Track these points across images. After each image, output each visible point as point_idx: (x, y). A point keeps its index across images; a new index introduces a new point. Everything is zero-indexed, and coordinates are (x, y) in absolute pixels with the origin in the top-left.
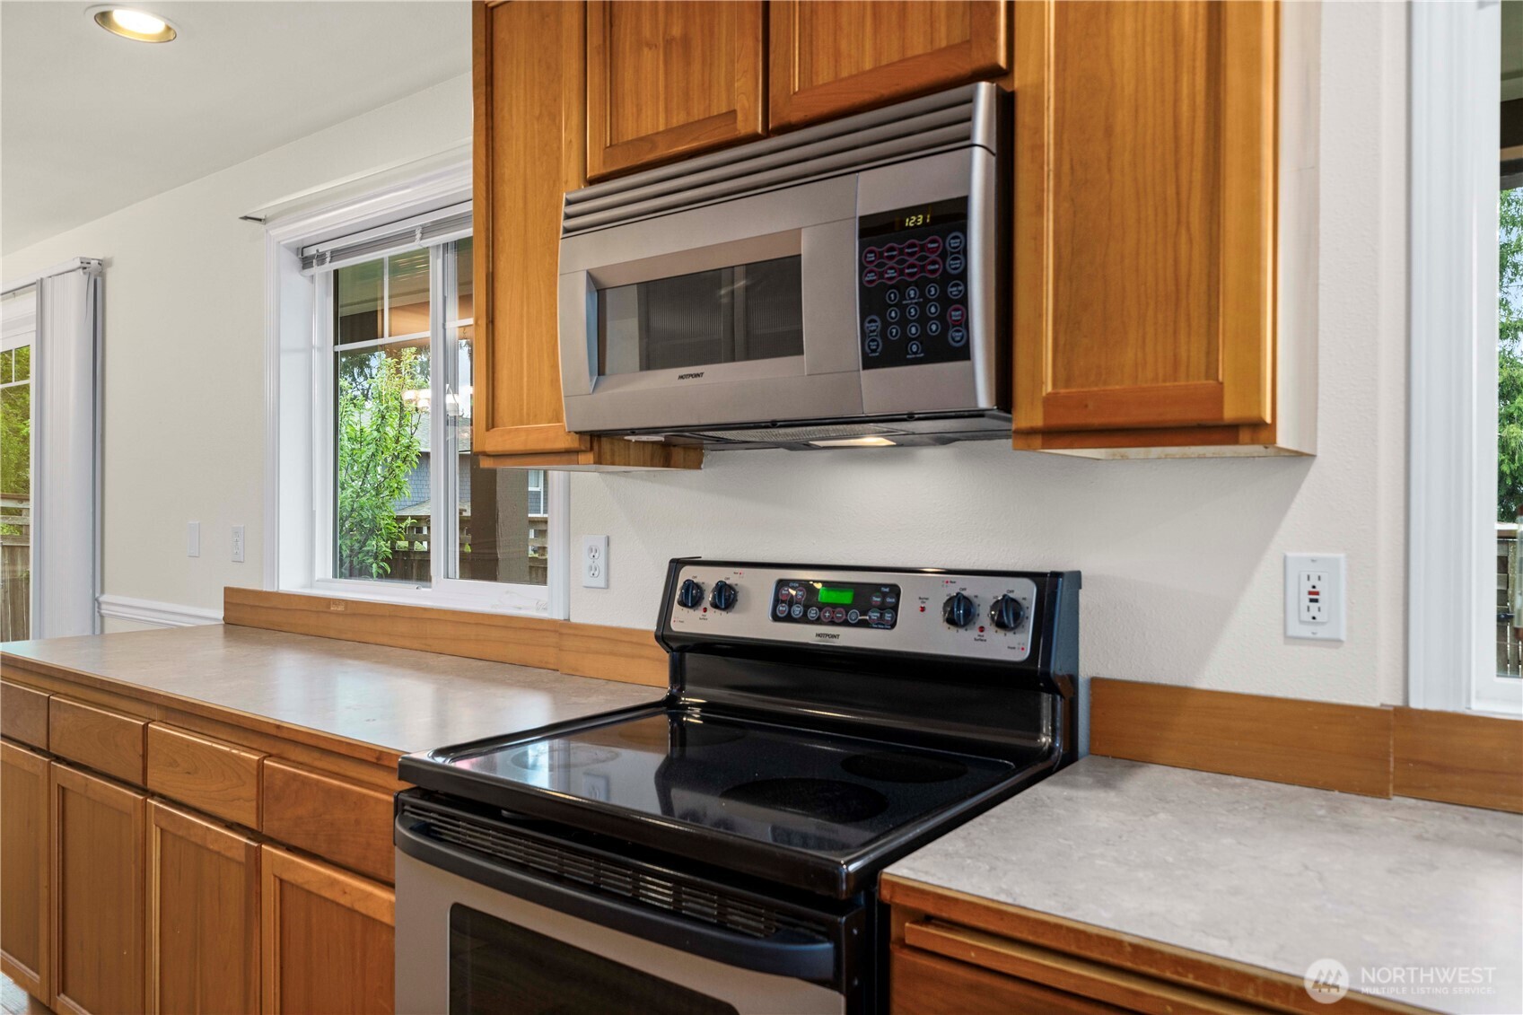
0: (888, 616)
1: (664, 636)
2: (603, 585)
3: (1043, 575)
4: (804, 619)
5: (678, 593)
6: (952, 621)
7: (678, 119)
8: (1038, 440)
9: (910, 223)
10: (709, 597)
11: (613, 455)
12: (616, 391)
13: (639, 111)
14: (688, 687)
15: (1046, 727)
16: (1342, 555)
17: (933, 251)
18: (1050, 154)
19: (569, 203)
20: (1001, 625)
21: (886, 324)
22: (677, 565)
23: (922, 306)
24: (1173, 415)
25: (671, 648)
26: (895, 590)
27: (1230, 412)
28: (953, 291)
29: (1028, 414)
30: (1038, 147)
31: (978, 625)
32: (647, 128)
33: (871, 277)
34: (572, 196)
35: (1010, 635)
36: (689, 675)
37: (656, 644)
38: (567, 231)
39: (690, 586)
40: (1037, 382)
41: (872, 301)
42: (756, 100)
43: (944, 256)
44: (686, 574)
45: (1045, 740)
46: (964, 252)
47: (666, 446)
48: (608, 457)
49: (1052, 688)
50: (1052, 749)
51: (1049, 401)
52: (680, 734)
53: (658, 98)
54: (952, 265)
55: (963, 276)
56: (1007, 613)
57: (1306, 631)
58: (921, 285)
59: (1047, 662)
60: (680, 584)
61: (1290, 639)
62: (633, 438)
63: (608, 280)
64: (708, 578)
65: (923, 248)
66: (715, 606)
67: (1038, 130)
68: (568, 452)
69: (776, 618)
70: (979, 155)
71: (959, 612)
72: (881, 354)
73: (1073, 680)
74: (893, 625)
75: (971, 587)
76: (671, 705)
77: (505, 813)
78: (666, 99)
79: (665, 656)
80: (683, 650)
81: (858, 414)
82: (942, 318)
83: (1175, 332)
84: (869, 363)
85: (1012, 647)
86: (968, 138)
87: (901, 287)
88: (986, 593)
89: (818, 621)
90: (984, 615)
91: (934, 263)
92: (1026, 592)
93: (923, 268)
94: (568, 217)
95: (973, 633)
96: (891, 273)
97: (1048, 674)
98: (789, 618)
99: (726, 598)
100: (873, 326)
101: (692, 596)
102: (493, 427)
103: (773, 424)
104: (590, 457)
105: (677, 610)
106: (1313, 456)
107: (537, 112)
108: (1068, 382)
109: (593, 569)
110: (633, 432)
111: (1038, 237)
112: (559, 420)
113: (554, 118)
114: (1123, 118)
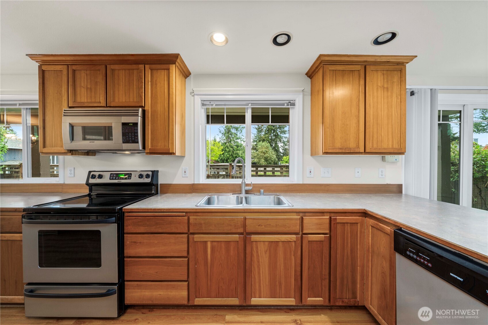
0: (130, 178)
1: (87, 184)
2: (73, 176)
3: (153, 171)
4: (115, 179)
5: (90, 176)
6: (139, 177)
7: (89, 101)
8: (149, 154)
9: (130, 124)
10: (97, 177)
11: (75, 153)
12: (76, 143)
13: (81, 98)
14: (93, 192)
15: (153, 190)
16: (188, 167)
17: (133, 129)
18: (150, 119)
19: (65, 110)
20: (146, 178)
21: (126, 138)
22: (90, 172)
23: (132, 136)
24: (164, 152)
25: (89, 186)
26: (131, 174)
27: (170, 152)
28: (136, 134)
29: (147, 151)
30: (148, 118)
31: (144, 178)
32: (83, 101)
33: (124, 131)
34: (65, 109)
35: (148, 179)
36: (93, 190)
37: (86, 185)
38: (64, 115)
39: (93, 175)
40: (148, 146)
41: (124, 134)
42: (105, 101)
43: (135, 130)
44: (92, 173)
45: (153, 192)
46: (137, 130)
47: (87, 152)
48: (74, 153)
49: (154, 185)
50: (154, 193)
51: (150, 149)
52: (91, 199)
53: (85, 96)
54: (136, 131)
55: (137, 133)
56: (148, 176)
57: (184, 176)
58: (131, 133)
59: (153, 182)
60: (91, 175)
61: (183, 177)
62: (80, 151)
63: (74, 125)
64: (97, 174)
65: (132, 128)
66: (98, 178)
67: (148, 115)
68: (65, 153)
69: (110, 179)
70: (140, 118)
71: (141, 176)
72: (125, 141)
73: (158, 184)
74: (131, 179)
75: (142, 173)
76: (89, 195)
77: (52, 213)
78: (87, 97)
79: (88, 187)
80: (92, 186)
81: (122, 149)
82: (134, 138)
83: (165, 142)
84: (123, 143)
85: (148, 180)
86: (138, 115)
87: (128, 133)
88: (145, 174)
89: (118, 179)
90: (144, 177)
91: (133, 130)
92: (150, 173)
93: (131, 131)
94: (64, 113)
95: (143, 179)
96: (127, 131)
97: (153, 183)
98: (113, 179)
99: (100, 177)
100: (124, 138)
101: (93, 177)
102: (45, 148)
103: (108, 150)
104: (70, 154)
105: (90, 179)
106: (185, 156)
107: (56, 92)
108: (152, 147)
109: (71, 174)
110: (80, 150)
111: (148, 129)
112: (62, 147)
113: (61, 94)
114: (159, 116)
